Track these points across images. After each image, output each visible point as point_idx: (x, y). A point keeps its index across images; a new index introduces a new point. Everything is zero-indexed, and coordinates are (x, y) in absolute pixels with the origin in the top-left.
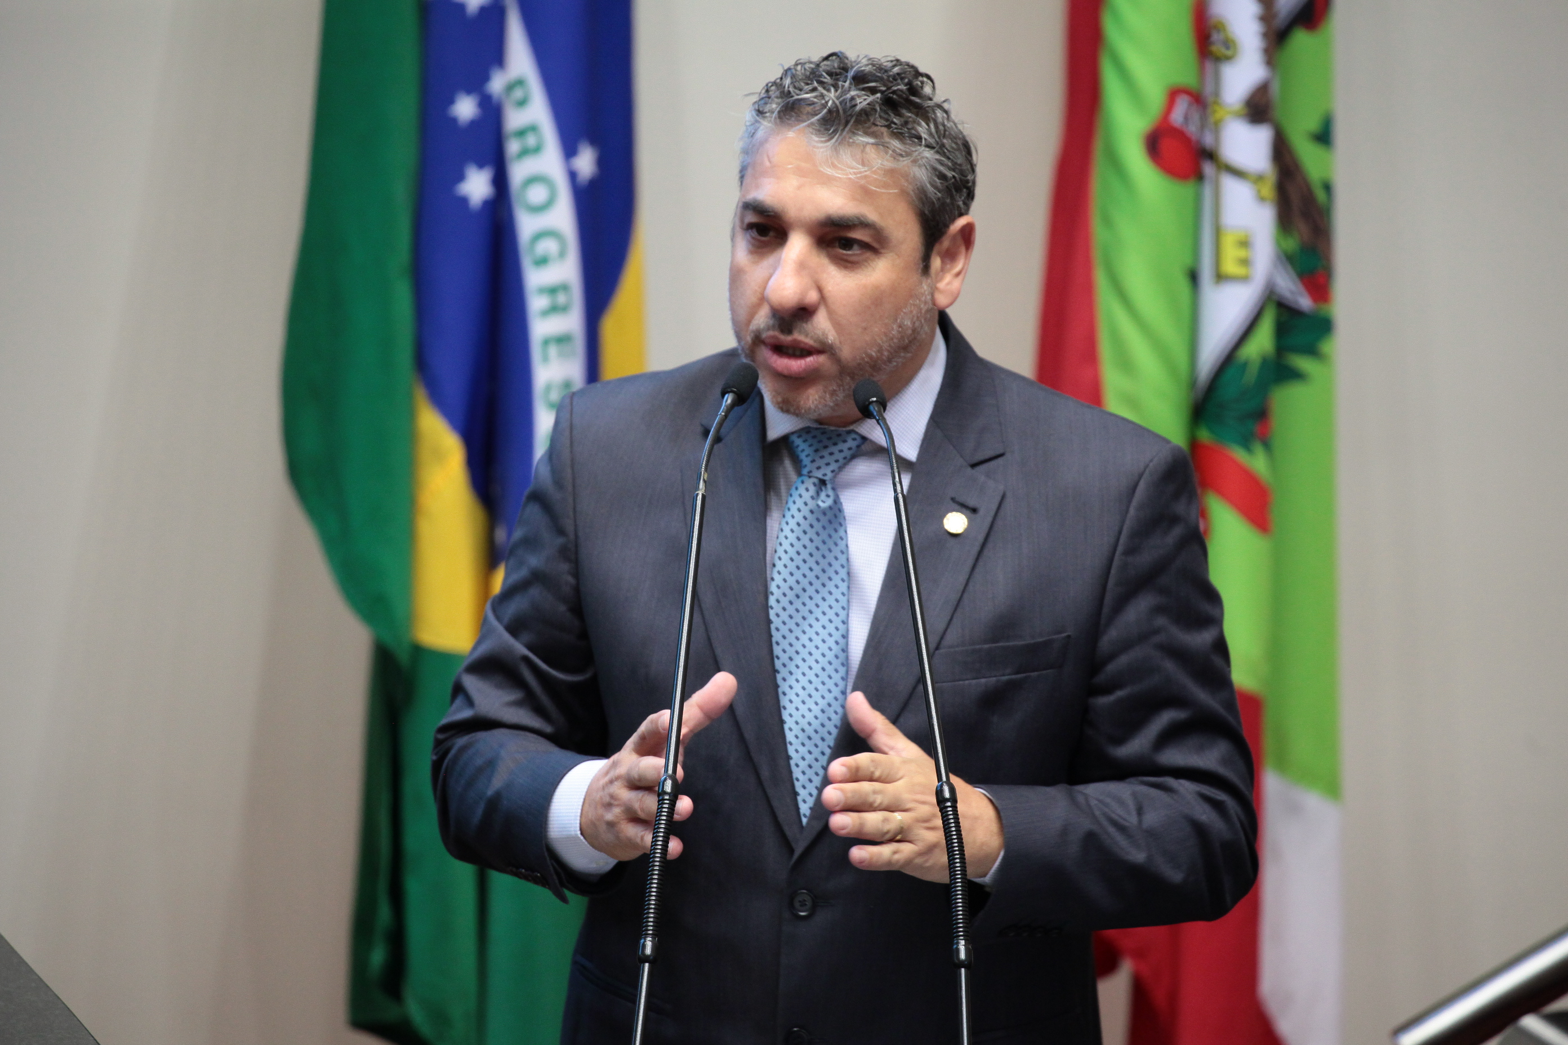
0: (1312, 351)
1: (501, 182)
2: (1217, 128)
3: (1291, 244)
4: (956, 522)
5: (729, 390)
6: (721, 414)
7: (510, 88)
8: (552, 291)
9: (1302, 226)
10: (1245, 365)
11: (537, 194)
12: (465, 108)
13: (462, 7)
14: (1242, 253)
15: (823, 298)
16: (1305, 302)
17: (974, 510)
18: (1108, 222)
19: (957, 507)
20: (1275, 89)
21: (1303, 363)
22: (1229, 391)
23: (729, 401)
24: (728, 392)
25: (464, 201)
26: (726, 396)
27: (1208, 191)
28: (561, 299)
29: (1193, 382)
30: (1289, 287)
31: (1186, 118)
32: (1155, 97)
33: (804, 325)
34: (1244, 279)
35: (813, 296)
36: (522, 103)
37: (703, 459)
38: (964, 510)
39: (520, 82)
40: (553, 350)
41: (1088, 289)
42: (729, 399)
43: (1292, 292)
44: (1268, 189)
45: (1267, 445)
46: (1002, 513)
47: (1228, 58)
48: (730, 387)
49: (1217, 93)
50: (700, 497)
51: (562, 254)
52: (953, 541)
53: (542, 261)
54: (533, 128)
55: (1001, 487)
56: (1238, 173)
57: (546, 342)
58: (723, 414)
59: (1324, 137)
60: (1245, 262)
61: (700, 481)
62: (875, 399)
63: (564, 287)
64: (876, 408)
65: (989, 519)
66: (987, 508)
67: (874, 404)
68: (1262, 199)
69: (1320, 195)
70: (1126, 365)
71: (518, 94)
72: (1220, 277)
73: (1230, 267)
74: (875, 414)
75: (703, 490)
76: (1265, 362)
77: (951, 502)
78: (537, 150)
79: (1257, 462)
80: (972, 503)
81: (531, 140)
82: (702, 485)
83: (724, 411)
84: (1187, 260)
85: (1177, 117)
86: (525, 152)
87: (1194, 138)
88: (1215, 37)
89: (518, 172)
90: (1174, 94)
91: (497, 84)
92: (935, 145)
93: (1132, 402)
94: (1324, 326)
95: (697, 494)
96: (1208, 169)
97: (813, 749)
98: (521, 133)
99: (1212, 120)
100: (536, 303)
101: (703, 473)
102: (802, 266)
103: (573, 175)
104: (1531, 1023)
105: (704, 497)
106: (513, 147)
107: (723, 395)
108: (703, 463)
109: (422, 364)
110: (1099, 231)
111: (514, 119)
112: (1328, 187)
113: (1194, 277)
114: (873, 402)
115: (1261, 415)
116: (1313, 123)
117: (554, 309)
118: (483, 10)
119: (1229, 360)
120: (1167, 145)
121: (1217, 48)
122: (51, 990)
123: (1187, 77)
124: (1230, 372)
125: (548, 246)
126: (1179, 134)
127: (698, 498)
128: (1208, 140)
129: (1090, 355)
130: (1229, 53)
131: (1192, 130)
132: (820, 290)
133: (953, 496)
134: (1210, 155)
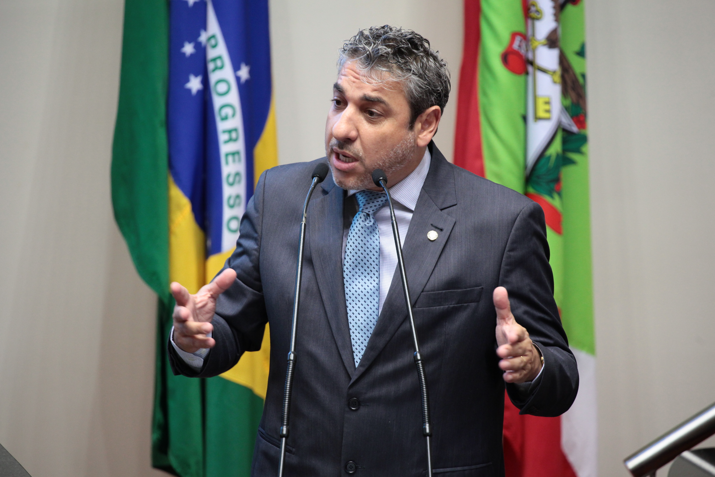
0: (578, 151)
1: (206, 82)
2: (534, 51)
3: (568, 102)
4: (433, 235)
5: (315, 176)
6: (312, 187)
7: (209, 39)
8: (230, 131)
9: (573, 94)
10: (550, 157)
11: (222, 88)
12: (188, 49)
13: (187, 3)
14: (547, 107)
15: (359, 135)
16: (575, 129)
17: (441, 230)
18: (485, 94)
19: (433, 228)
20: (560, 31)
21: (574, 156)
22: (542, 170)
23: (316, 181)
24: (315, 177)
25: (189, 91)
26: (314, 178)
27: (530, 78)
28: (234, 135)
29: (526, 167)
30: (568, 122)
31: (520, 46)
32: (506, 37)
33: (349, 146)
34: (548, 119)
35: (353, 134)
36: (214, 46)
37: (304, 207)
38: (437, 230)
39: (213, 37)
40: (230, 158)
41: (477, 125)
42: (315, 179)
43: (569, 125)
44: (557, 78)
45: (560, 194)
46: (453, 231)
47: (538, 19)
48: (316, 174)
49: (533, 35)
50: (303, 225)
51: (234, 115)
52: (431, 243)
53: (225, 118)
54: (220, 57)
55: (454, 220)
56: (544, 71)
57: (227, 155)
58: (313, 186)
59: (581, 53)
60: (548, 111)
61: (303, 217)
62: (382, 178)
63: (236, 130)
64: (383, 182)
65: (448, 234)
66: (447, 229)
67: (381, 180)
68: (555, 82)
69: (581, 80)
70: (495, 159)
71: (213, 42)
72: (537, 118)
73: (541, 114)
74: (382, 185)
75: (305, 222)
76: (558, 155)
77: (431, 226)
78: (222, 67)
79: (556, 202)
80: (440, 227)
81: (219, 63)
82: (304, 219)
83: (314, 185)
84: (522, 112)
85: (516, 46)
86: (216, 69)
87: (524, 55)
88: (533, 9)
89: (214, 77)
90: (514, 35)
91: (203, 38)
92: (417, 74)
93: (498, 176)
94: (584, 139)
95: (302, 224)
96: (530, 69)
97: (363, 335)
98: (214, 60)
99: (531, 47)
100: (223, 137)
101: (304, 214)
102: (350, 120)
103: (238, 79)
104: (687, 455)
105: (305, 225)
106: (211, 66)
107: (313, 178)
108: (304, 209)
109: (171, 166)
110: (481, 99)
111: (211, 54)
112: (584, 76)
113: (525, 118)
114: (381, 179)
115: (557, 180)
116: (577, 48)
117: (230, 140)
118: (195, 3)
119: (542, 155)
120: (511, 58)
121: (533, 15)
122: (12, 456)
123: (520, 28)
124: (543, 161)
125: (228, 111)
126: (517, 53)
127: (302, 225)
128: (530, 56)
129: (479, 155)
130: (539, 16)
131: (523, 52)
132: (358, 131)
133: (432, 223)
134: (532, 63)
